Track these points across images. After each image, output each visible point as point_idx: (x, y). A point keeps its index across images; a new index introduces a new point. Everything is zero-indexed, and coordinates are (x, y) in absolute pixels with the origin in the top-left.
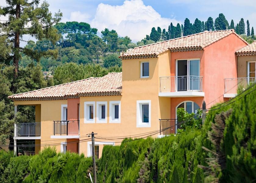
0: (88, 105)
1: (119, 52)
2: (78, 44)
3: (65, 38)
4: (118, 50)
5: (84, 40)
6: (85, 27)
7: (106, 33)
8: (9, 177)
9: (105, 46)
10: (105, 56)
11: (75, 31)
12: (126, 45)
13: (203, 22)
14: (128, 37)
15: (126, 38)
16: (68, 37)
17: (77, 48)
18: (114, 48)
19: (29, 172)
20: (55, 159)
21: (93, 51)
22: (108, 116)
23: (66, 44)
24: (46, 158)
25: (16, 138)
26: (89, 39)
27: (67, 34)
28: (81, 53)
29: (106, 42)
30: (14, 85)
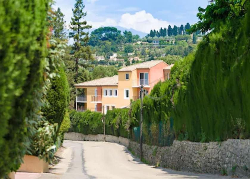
0: (105, 90)
1: (133, 43)
2: (110, 39)
3: (103, 36)
4: (132, 42)
5: (114, 37)
6: (114, 30)
7: (125, 33)
8: (75, 119)
9: (125, 40)
10: (125, 45)
11: (109, 32)
12: (137, 39)
13: (178, 27)
14: (138, 35)
15: (137, 35)
16: (105, 35)
17: (110, 41)
18: (130, 41)
19: (81, 118)
20: (91, 114)
21: (118, 43)
22: (113, 95)
23: (104, 39)
24: (87, 113)
25: (77, 102)
26: (117, 36)
27: (104, 34)
28: (112, 44)
29: (126, 38)
30: (76, 79)
